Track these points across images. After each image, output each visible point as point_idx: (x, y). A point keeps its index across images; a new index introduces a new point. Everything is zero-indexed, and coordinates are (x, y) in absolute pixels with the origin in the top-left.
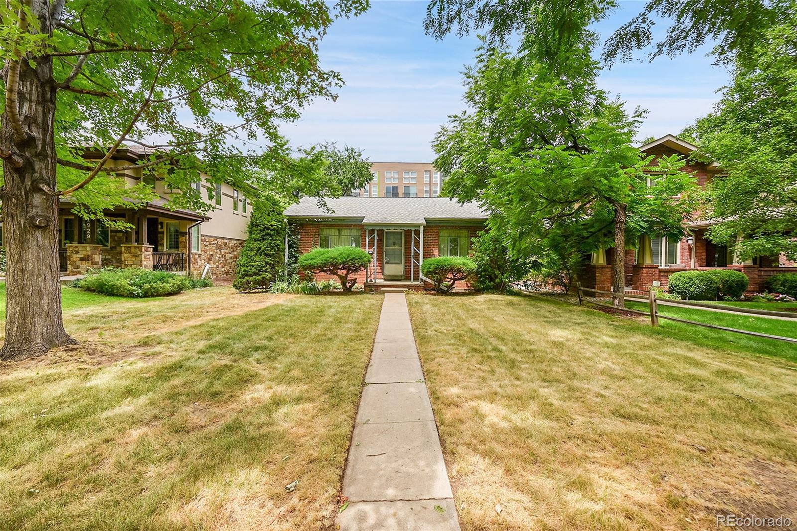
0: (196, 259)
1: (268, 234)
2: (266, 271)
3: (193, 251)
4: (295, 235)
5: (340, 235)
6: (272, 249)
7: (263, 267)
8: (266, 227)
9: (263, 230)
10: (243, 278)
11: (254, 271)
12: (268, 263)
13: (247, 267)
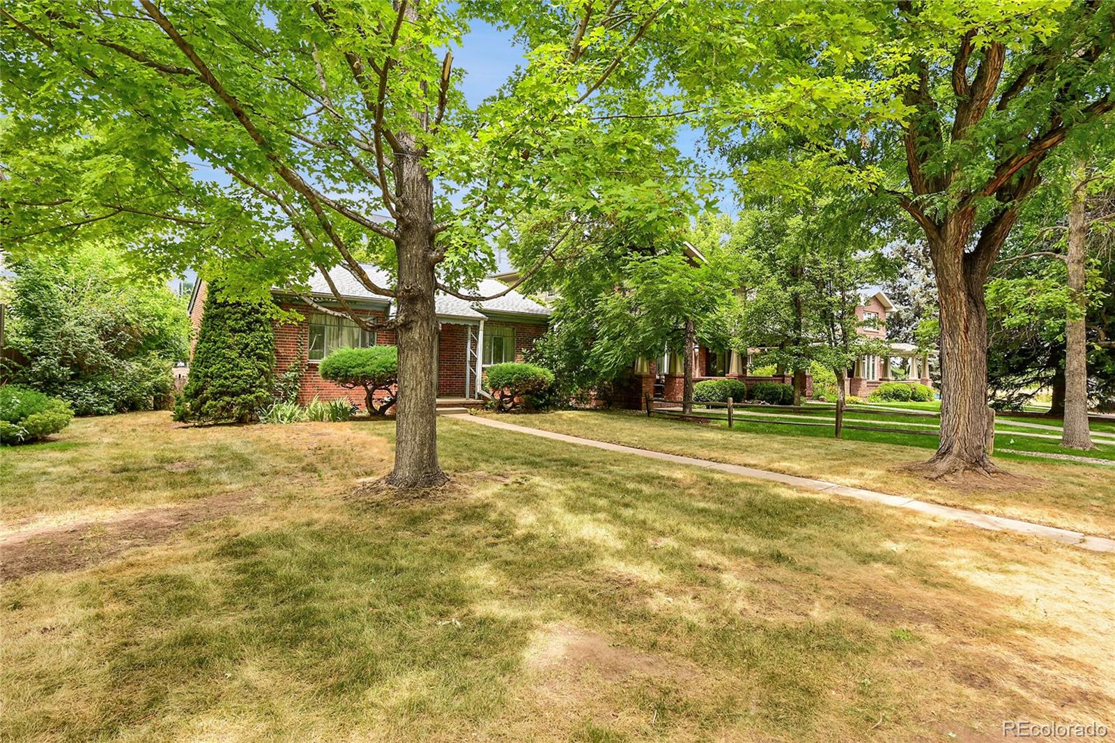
1: (258, 321)
2: (261, 386)
6: (265, 347)
7: (256, 379)
8: (253, 308)
9: (250, 313)
10: (215, 400)
11: (244, 385)
12: (262, 372)
13: (226, 378)
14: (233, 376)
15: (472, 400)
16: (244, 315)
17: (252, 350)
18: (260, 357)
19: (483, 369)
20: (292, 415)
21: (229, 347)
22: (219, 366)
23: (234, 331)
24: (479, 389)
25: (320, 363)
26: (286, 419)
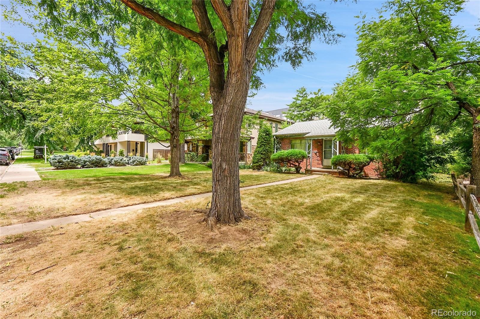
0: (249, 157)
1: (263, 144)
2: (261, 161)
3: (248, 153)
4: (279, 144)
5: (301, 143)
15: (334, 171)
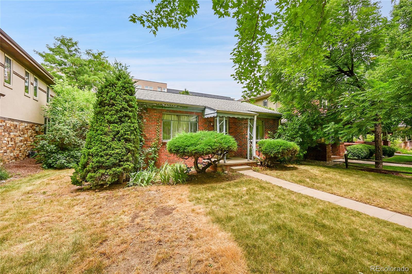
5: (179, 120)
6: (131, 133)
7: (124, 155)
8: (123, 107)
9: (121, 111)
10: (95, 172)
11: (114, 161)
12: (128, 150)
13: (102, 156)
14: (107, 155)
15: (251, 161)
16: (117, 111)
17: (122, 136)
18: (127, 140)
19: (256, 143)
20: (149, 178)
21: (105, 134)
22: (96, 148)
23: (110, 122)
24: (254, 154)
25: (168, 141)
26: (145, 182)
